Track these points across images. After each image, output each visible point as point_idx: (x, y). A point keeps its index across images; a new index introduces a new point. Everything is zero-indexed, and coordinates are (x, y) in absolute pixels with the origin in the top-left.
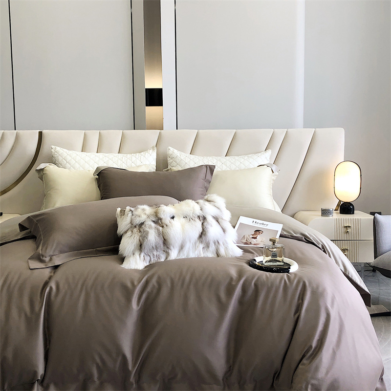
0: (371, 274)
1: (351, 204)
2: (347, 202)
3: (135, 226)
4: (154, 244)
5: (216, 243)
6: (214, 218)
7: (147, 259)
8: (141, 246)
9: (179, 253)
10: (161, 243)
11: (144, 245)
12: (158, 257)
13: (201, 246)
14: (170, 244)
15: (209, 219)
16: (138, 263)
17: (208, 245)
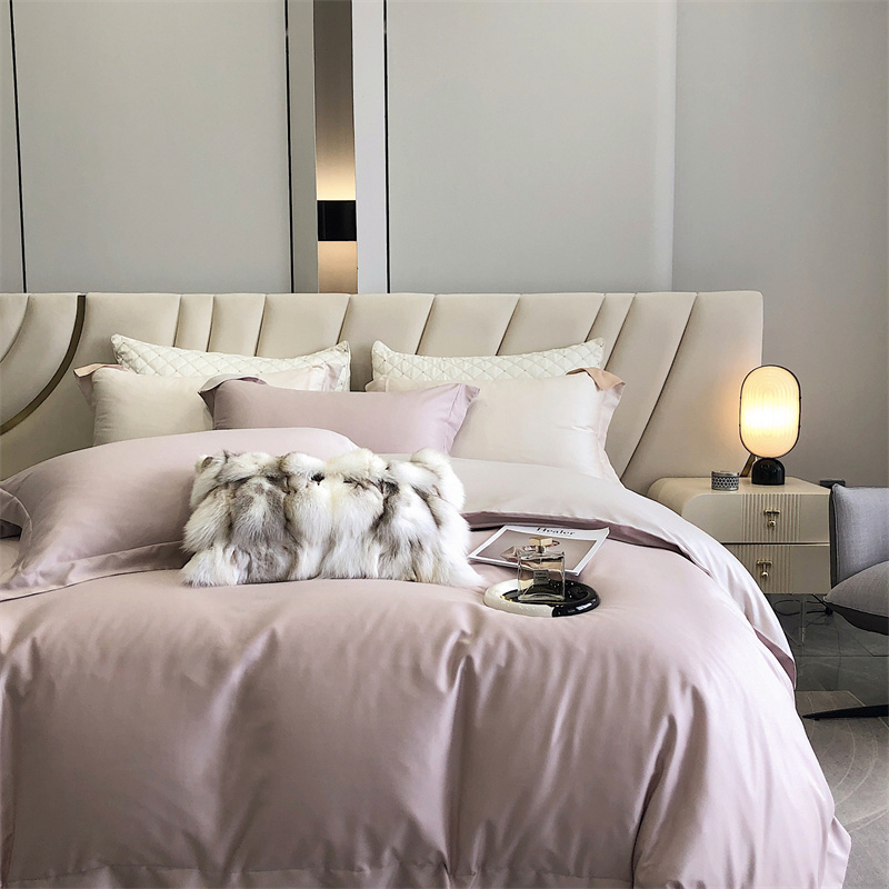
0: (823, 620)
1: (778, 462)
2: (768, 459)
3: (226, 485)
4: (259, 528)
5: (416, 546)
6: (417, 491)
7: (244, 560)
8: (230, 527)
9: (323, 558)
10: (278, 527)
11: (237, 524)
12: (270, 561)
13: (377, 549)
14: (300, 534)
15: (406, 491)
16: (218, 566)
17: (394, 549)
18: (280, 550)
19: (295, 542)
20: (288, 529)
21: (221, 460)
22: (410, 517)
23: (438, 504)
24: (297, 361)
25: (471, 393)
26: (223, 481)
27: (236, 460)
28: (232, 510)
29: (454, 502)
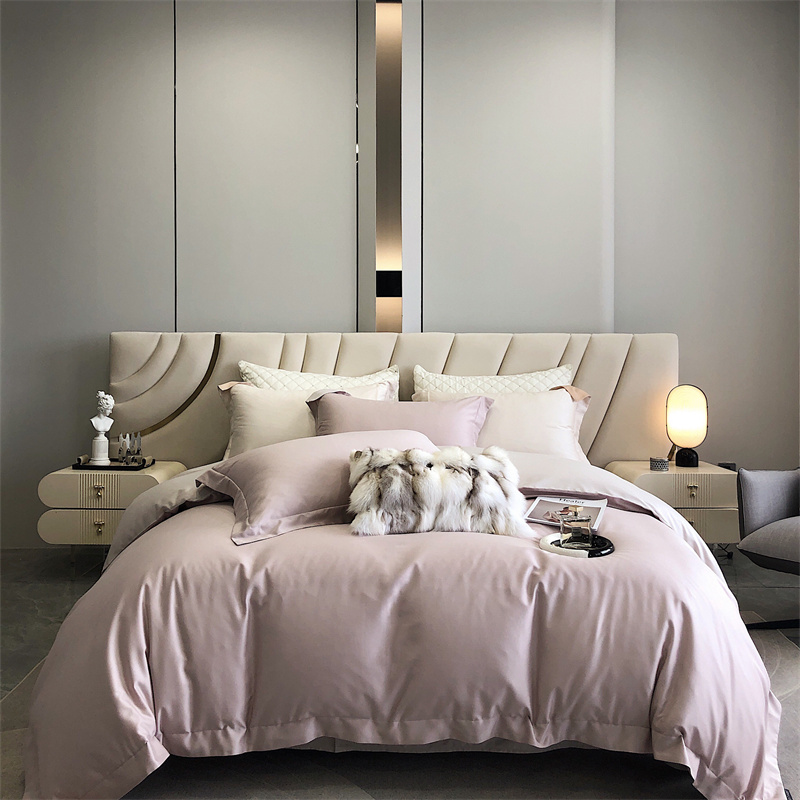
1: (694, 451)
2: (687, 449)
3: (374, 470)
4: (398, 498)
5: (494, 511)
6: (491, 474)
7: (388, 519)
8: (380, 497)
9: (436, 518)
10: (409, 497)
11: (385, 496)
12: (404, 520)
13: (470, 513)
14: (422, 502)
15: (484, 474)
16: (373, 522)
17: (480, 513)
18: (410, 512)
19: (419, 507)
20: (415, 498)
21: (370, 454)
22: (489, 492)
23: (505, 483)
24: (365, 378)
25: (488, 402)
26: (372, 467)
27: (378, 453)
28: (381, 486)
29: (513, 481)
